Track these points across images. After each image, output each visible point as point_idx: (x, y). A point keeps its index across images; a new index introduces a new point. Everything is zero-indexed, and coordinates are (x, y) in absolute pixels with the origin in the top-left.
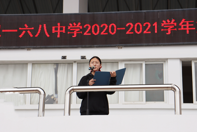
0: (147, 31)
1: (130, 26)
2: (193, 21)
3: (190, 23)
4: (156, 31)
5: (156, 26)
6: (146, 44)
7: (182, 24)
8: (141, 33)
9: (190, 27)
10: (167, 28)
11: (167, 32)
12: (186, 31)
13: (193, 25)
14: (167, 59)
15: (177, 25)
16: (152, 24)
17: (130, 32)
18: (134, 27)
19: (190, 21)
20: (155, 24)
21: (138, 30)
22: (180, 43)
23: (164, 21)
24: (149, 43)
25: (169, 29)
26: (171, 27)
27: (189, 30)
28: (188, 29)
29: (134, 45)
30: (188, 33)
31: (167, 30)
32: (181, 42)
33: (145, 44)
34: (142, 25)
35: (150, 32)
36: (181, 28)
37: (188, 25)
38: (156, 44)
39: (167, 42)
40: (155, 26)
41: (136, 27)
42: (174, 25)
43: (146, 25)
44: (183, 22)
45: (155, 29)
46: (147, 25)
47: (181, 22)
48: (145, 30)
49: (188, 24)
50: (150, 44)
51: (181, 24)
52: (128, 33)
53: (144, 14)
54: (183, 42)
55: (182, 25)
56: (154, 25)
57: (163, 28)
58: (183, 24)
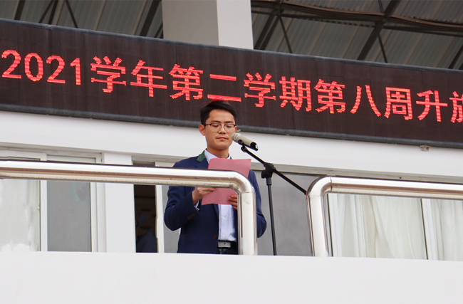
0: (56, 78)
1: (11, 58)
2: (162, 69)
3: (155, 73)
4: (78, 81)
5: (77, 69)
6: (56, 111)
7: (139, 73)
8: (41, 79)
9: (155, 81)
10: (105, 77)
11: (105, 86)
12: (147, 89)
13: (161, 78)
14: (101, 153)
15: (126, 71)
16: (68, 62)
17: (11, 73)
18: (22, 62)
19: (156, 67)
20: (76, 63)
21: (34, 73)
22: (136, 117)
23: (96, 59)
24: (63, 109)
25: (108, 79)
26: (115, 75)
27: (155, 89)
28: (151, 85)
29: (23, 108)
30: (152, 96)
31: (105, 81)
32: (136, 115)
33: (51, 110)
34: (44, 60)
35: (63, 82)
36: (136, 81)
37: (151, 77)
38: (79, 113)
39: (106, 112)
40: (75, 67)
41: (28, 64)
42: (120, 71)
43: (53, 61)
44: (140, 68)
45: (75, 74)
46: (55, 63)
47: (137, 67)
48: (51, 74)
49: (151, 73)
50: (65, 111)
51: (135, 72)
52: (6, 74)
53: (47, 33)
54: (140, 115)
55: (138, 75)
56: (72, 65)
57: (94, 74)
58: (142, 72)
